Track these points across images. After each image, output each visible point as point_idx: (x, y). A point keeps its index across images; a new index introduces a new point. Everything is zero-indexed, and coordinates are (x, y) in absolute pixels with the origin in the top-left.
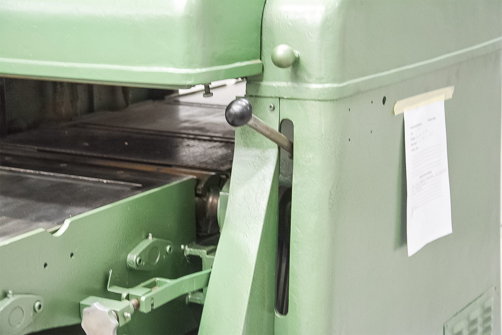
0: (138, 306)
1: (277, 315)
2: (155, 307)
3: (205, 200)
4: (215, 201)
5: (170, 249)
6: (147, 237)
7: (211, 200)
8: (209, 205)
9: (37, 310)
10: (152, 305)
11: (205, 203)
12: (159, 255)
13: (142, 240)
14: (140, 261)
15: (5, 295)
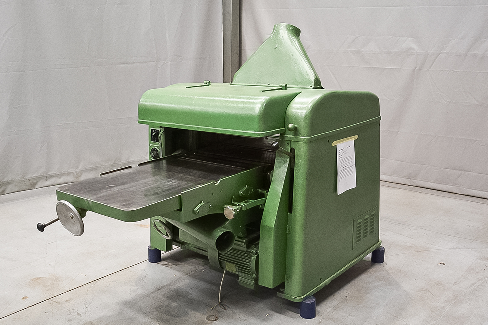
0: (242, 208)
1: (288, 212)
3: (266, 174)
4: (270, 174)
5: (254, 190)
6: (246, 186)
7: (268, 174)
8: (268, 176)
9: (210, 207)
10: (246, 208)
12: (250, 192)
13: (244, 187)
14: (243, 194)
15: (201, 202)
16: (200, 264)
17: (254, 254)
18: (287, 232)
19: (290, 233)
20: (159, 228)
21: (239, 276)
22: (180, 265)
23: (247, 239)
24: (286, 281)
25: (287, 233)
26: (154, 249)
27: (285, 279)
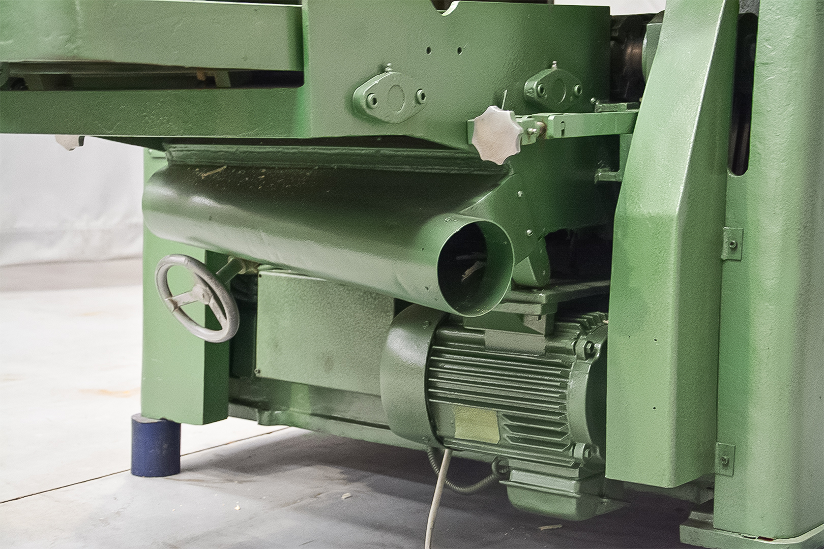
0: (544, 130)
1: (731, 175)
2: (567, 135)
3: (623, 47)
4: (636, 51)
5: (579, 90)
6: (550, 67)
7: (629, 50)
8: (627, 58)
9: (420, 99)
10: (563, 131)
11: (622, 53)
12: (565, 95)
13: (543, 69)
14: (542, 89)
15: (382, 70)
16: (331, 479)
17: (579, 358)
18: (724, 256)
19: (737, 256)
20: (180, 298)
21: (511, 463)
22: (254, 481)
23: (549, 293)
24: (718, 468)
25: (723, 261)
26: (156, 421)
27: (717, 461)
